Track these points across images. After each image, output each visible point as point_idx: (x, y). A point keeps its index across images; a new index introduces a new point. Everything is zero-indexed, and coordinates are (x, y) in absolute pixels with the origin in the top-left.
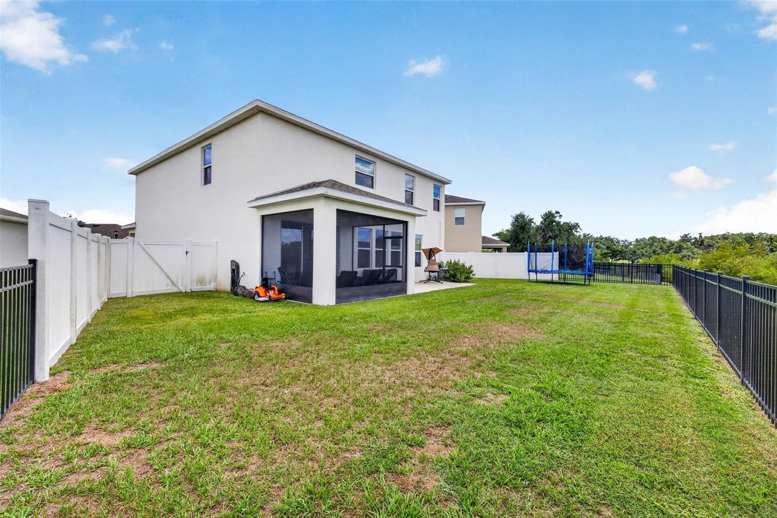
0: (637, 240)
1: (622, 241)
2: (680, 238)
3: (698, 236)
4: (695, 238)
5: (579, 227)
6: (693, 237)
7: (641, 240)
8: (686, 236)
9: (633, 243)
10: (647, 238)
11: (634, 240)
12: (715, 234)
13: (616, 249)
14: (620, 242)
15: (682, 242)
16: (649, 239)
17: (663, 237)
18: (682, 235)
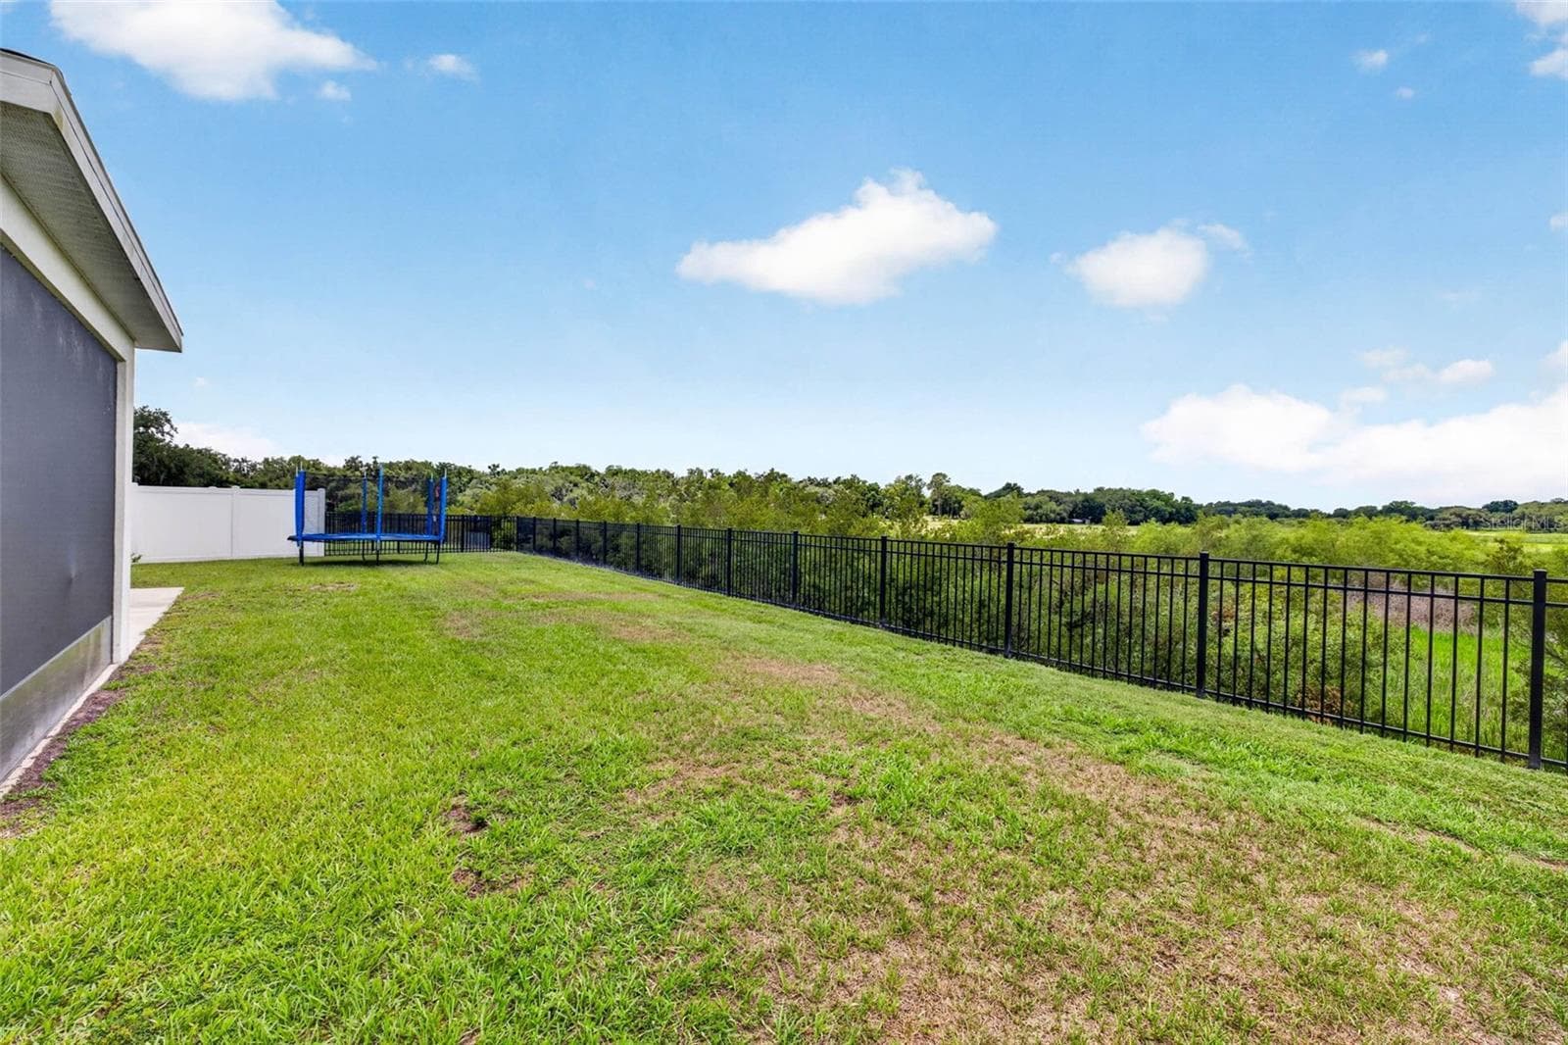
0: (266, 460)
1: (236, 460)
2: (344, 463)
3: (371, 462)
4: (367, 465)
5: (168, 421)
6: (364, 463)
7: (275, 462)
8: (353, 460)
9: (258, 466)
10: (287, 458)
11: (261, 460)
12: (394, 461)
13: (225, 478)
14: (231, 463)
15: (348, 470)
16: (290, 460)
17: (315, 458)
18: (348, 458)
